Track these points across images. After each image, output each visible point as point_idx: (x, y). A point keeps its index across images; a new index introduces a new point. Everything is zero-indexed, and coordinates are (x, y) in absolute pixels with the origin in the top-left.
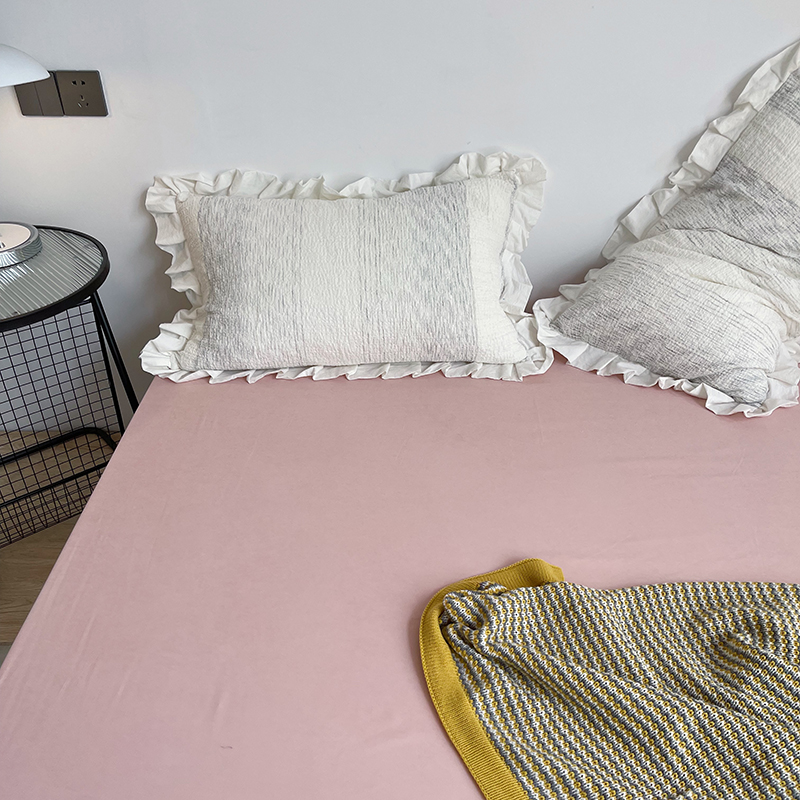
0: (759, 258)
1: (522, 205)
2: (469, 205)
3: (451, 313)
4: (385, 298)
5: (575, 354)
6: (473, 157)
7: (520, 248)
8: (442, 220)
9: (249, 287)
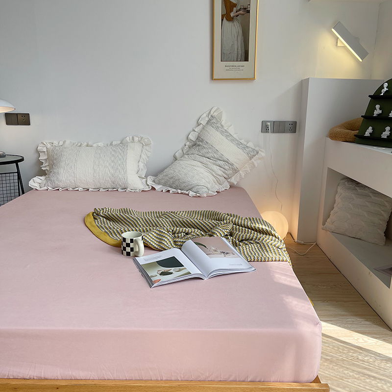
0: (205, 160)
1: (146, 151)
2: (129, 148)
3: (120, 171)
4: (100, 167)
5: (158, 187)
6: (131, 137)
7: (145, 163)
8: (120, 150)
9: (63, 164)
